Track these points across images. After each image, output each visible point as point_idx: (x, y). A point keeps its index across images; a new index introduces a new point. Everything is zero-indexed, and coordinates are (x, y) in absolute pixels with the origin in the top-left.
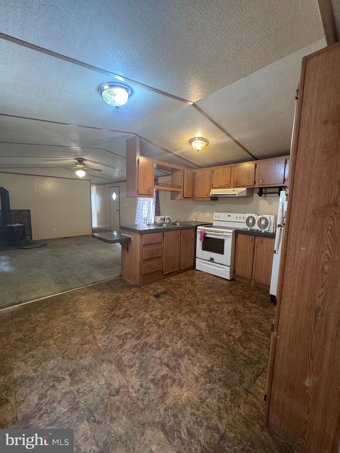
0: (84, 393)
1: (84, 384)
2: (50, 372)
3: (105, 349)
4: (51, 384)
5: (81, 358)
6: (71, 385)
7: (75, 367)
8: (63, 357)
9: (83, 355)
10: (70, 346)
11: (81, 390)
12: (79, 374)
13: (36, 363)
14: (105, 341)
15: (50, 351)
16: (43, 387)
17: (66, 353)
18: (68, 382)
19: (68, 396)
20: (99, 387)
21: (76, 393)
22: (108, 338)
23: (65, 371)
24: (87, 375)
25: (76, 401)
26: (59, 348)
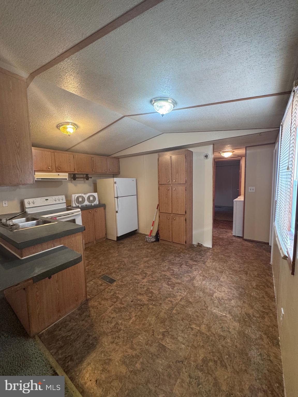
0: (214, 286)
1: (211, 288)
2: (220, 307)
3: (187, 290)
4: (223, 301)
5: (200, 298)
6: (215, 292)
7: (207, 297)
8: (207, 307)
9: (198, 298)
10: (197, 310)
11: (214, 287)
12: (208, 292)
13: (223, 321)
14: (181, 293)
15: (210, 320)
16: (227, 303)
17: (204, 308)
18: (215, 295)
19: (220, 290)
20: (207, 282)
21: (217, 288)
22: (178, 292)
23: (213, 300)
24: (206, 289)
25: (218, 286)
26: (204, 316)
